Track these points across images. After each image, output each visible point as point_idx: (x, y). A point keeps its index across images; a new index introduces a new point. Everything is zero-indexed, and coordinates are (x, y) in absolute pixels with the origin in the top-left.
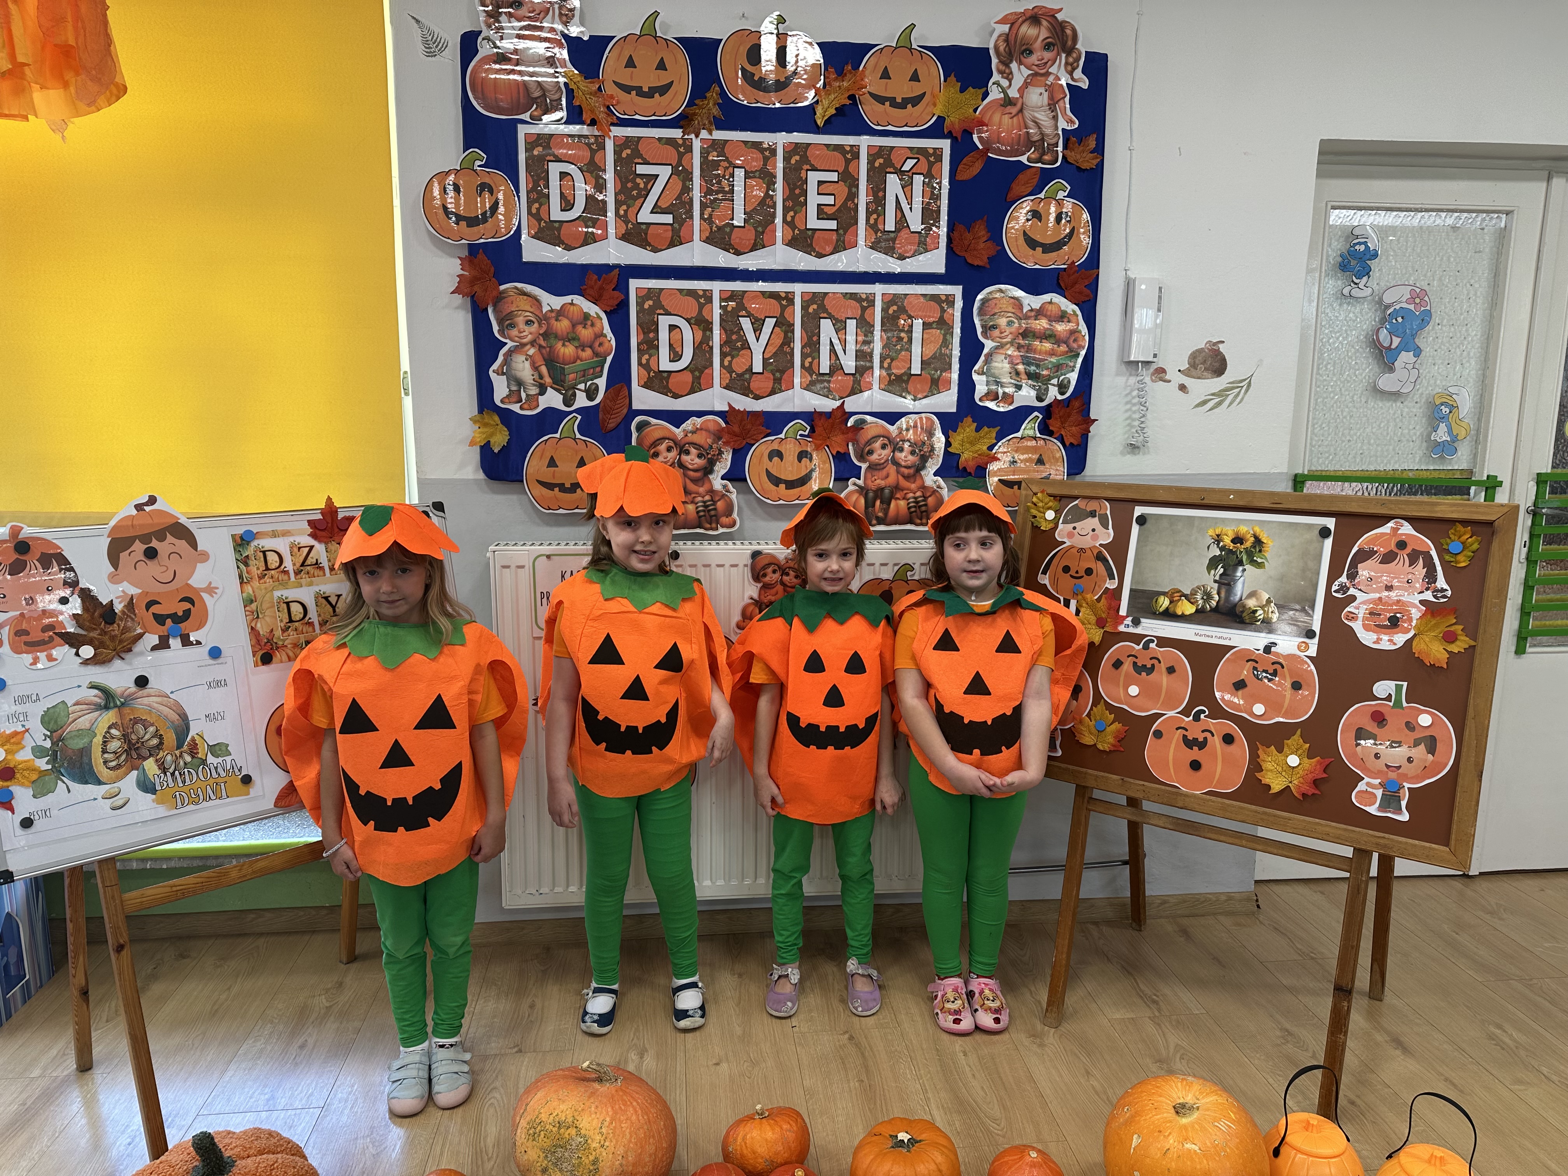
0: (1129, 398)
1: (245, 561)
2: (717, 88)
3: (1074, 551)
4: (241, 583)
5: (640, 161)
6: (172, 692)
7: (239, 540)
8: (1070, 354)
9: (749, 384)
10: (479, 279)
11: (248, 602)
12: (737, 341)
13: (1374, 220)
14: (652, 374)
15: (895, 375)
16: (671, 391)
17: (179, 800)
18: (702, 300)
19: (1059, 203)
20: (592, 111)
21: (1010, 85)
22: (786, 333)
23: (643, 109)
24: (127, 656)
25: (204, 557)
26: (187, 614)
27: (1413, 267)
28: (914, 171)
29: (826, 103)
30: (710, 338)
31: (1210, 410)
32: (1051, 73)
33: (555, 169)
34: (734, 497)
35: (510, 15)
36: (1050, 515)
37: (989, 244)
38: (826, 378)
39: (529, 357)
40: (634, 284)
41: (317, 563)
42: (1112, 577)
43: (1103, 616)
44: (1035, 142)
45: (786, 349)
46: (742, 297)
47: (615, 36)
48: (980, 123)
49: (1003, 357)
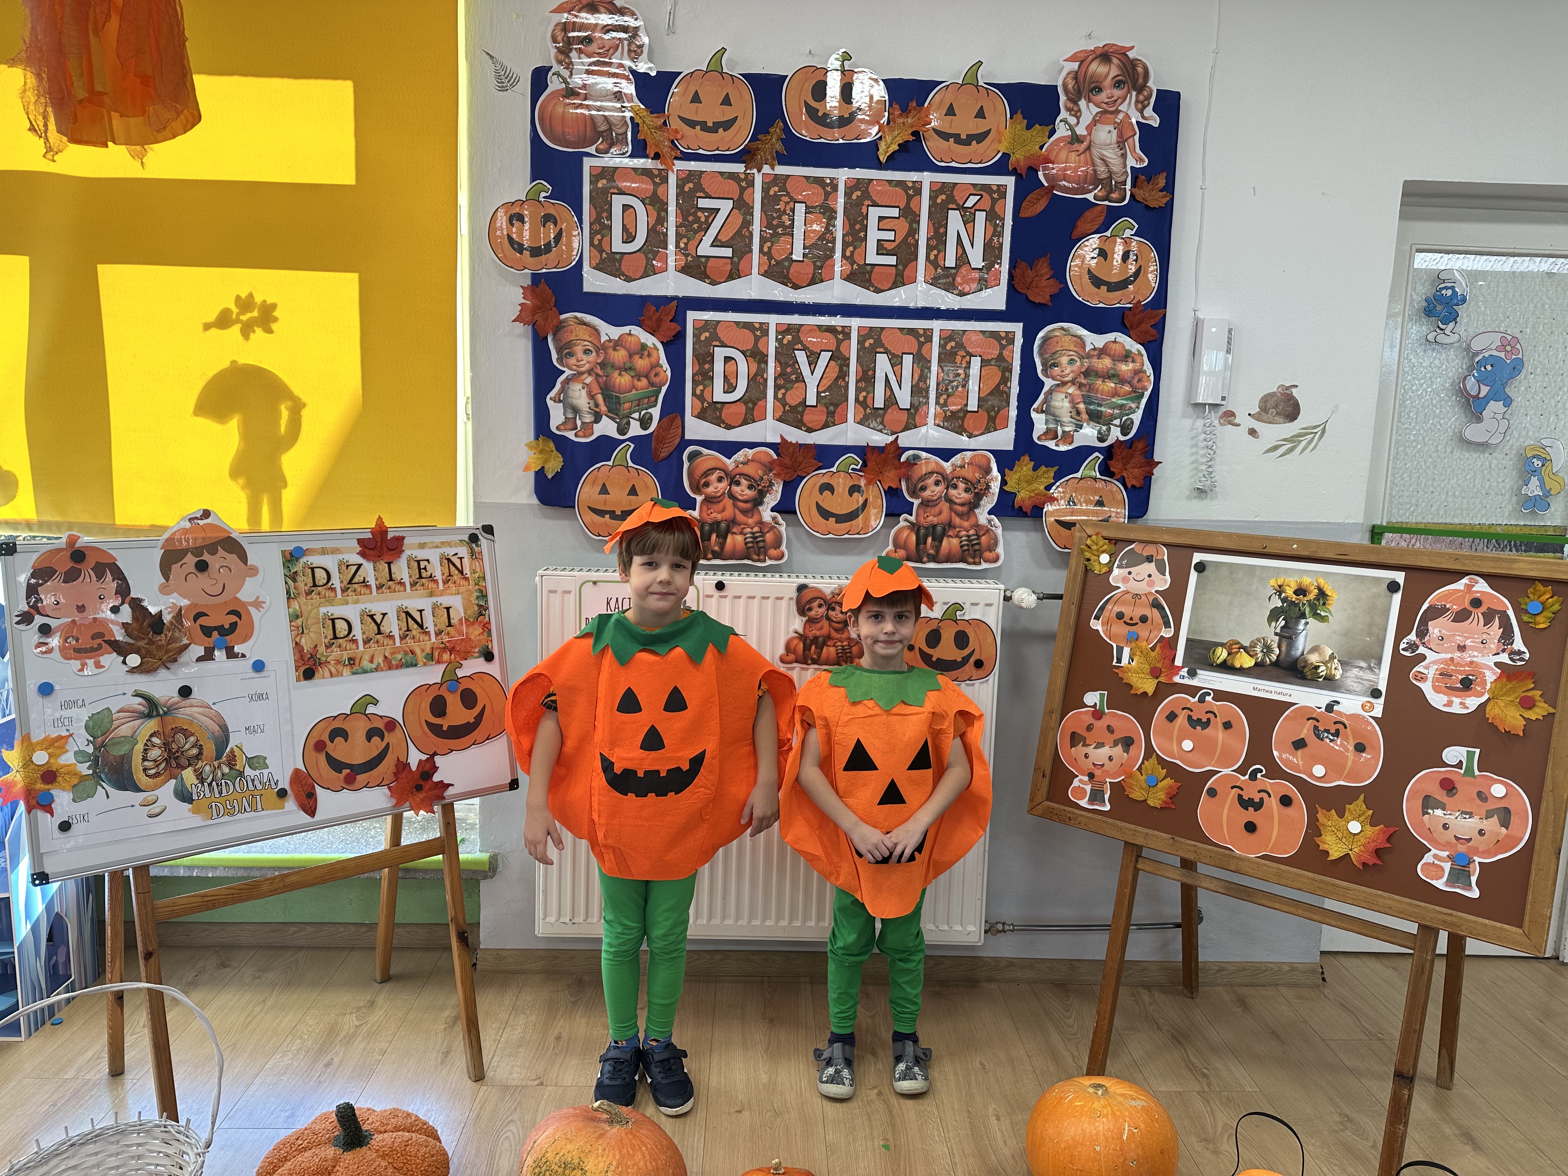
0: (1197, 441)
1: (294, 577)
2: (781, 124)
3: (1129, 596)
4: (288, 599)
5: (702, 195)
6: (214, 704)
7: (288, 557)
8: (1133, 395)
9: (802, 416)
10: (539, 309)
11: (294, 617)
12: (792, 373)
13: (1463, 264)
14: (706, 404)
15: (951, 412)
16: (724, 422)
17: (214, 811)
18: (758, 333)
19: (1127, 242)
20: (656, 145)
21: (1078, 123)
22: (841, 367)
23: (706, 143)
24: (172, 666)
25: (254, 571)
26: (234, 626)
27: (1504, 314)
28: (976, 207)
29: (889, 139)
30: (765, 370)
31: (1281, 456)
32: (1121, 111)
33: (618, 202)
34: (783, 529)
35: (580, 51)
36: (1105, 559)
37: (1052, 281)
38: (881, 412)
39: (584, 386)
40: (692, 316)
41: (364, 582)
42: (1167, 625)
43: (1159, 665)
44: (1102, 180)
45: (841, 383)
46: (798, 331)
47: (681, 73)
48: (1046, 160)
49: (1063, 396)
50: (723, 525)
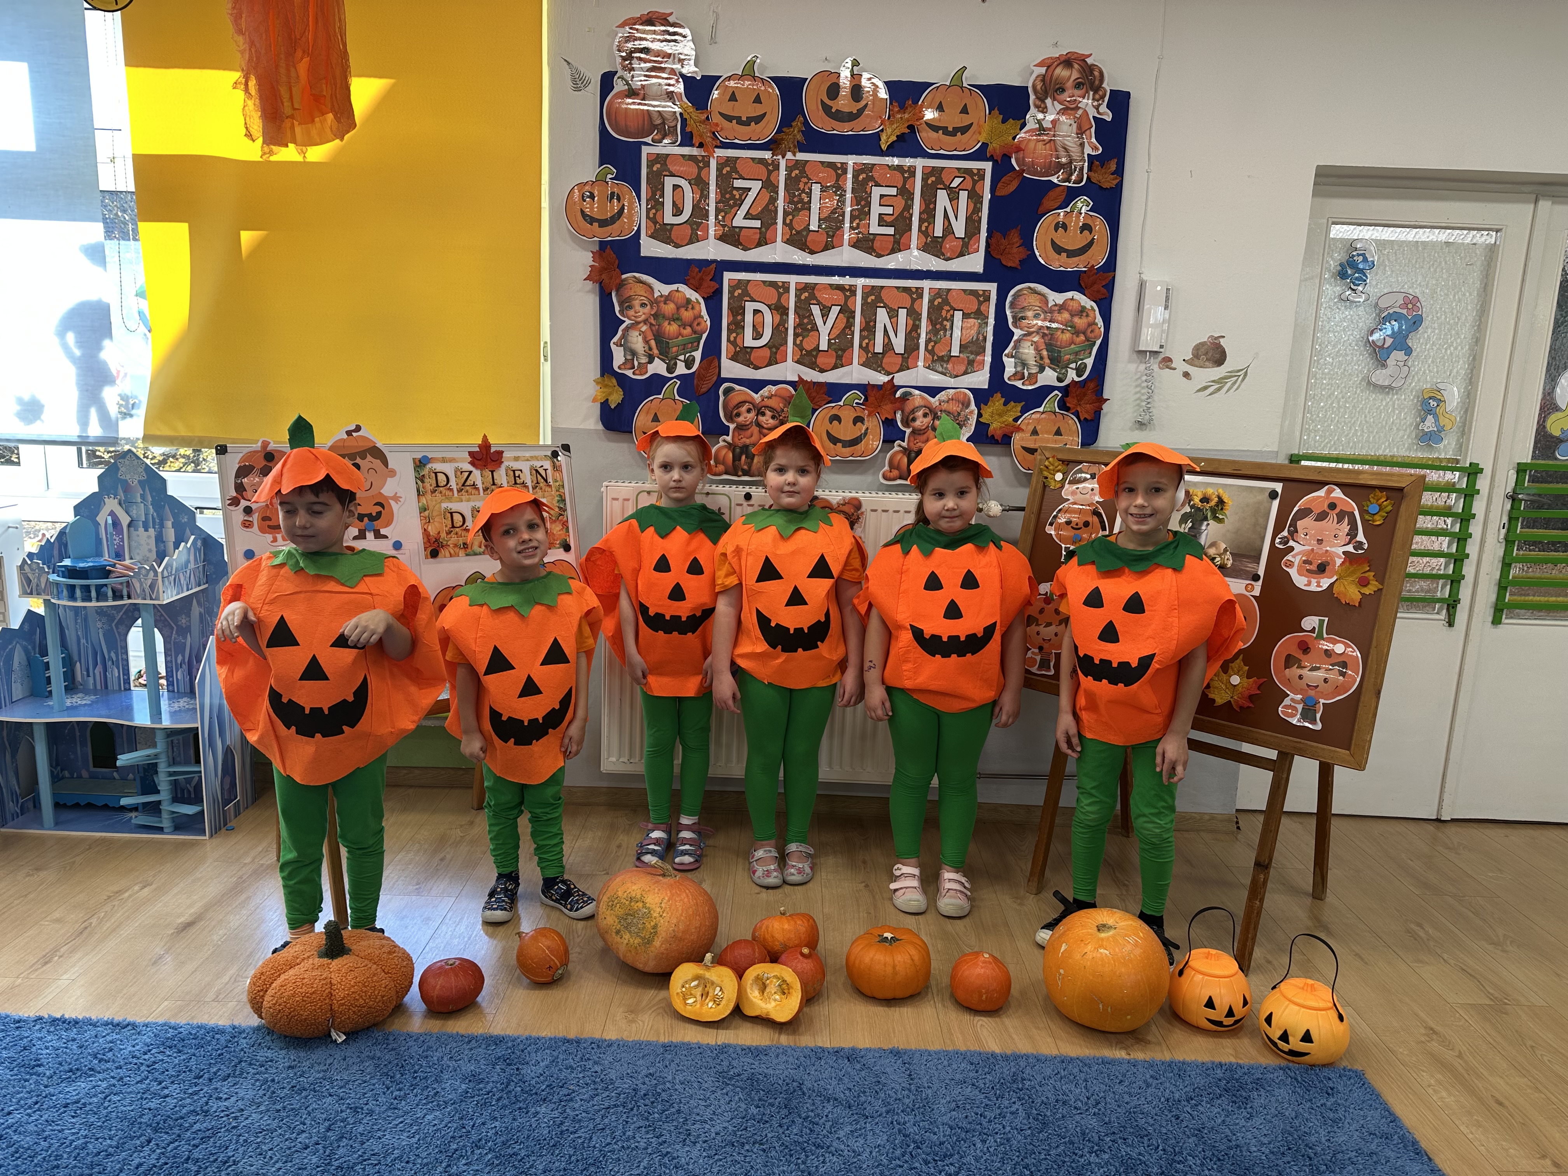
0: (1139, 381)
2: (802, 119)
3: (1075, 506)
4: (418, 496)
5: (737, 177)
7: (418, 463)
8: (1087, 343)
9: (816, 359)
10: (606, 269)
11: (423, 509)
12: (808, 324)
14: (738, 349)
15: (938, 356)
16: (752, 364)
18: (781, 290)
20: (701, 136)
21: (1045, 118)
22: (848, 318)
23: (742, 135)
25: (393, 473)
26: (379, 514)
27: (1408, 276)
28: (960, 187)
29: (889, 131)
30: (787, 321)
31: (1210, 394)
32: (1080, 107)
33: (669, 182)
35: (640, 60)
36: (1059, 476)
37: (1021, 249)
38: (880, 356)
39: (642, 333)
40: (728, 276)
41: (474, 485)
42: (1104, 529)
44: (1064, 165)
45: (848, 332)
46: (814, 289)
47: (721, 77)
48: (1018, 149)
49: (1029, 344)
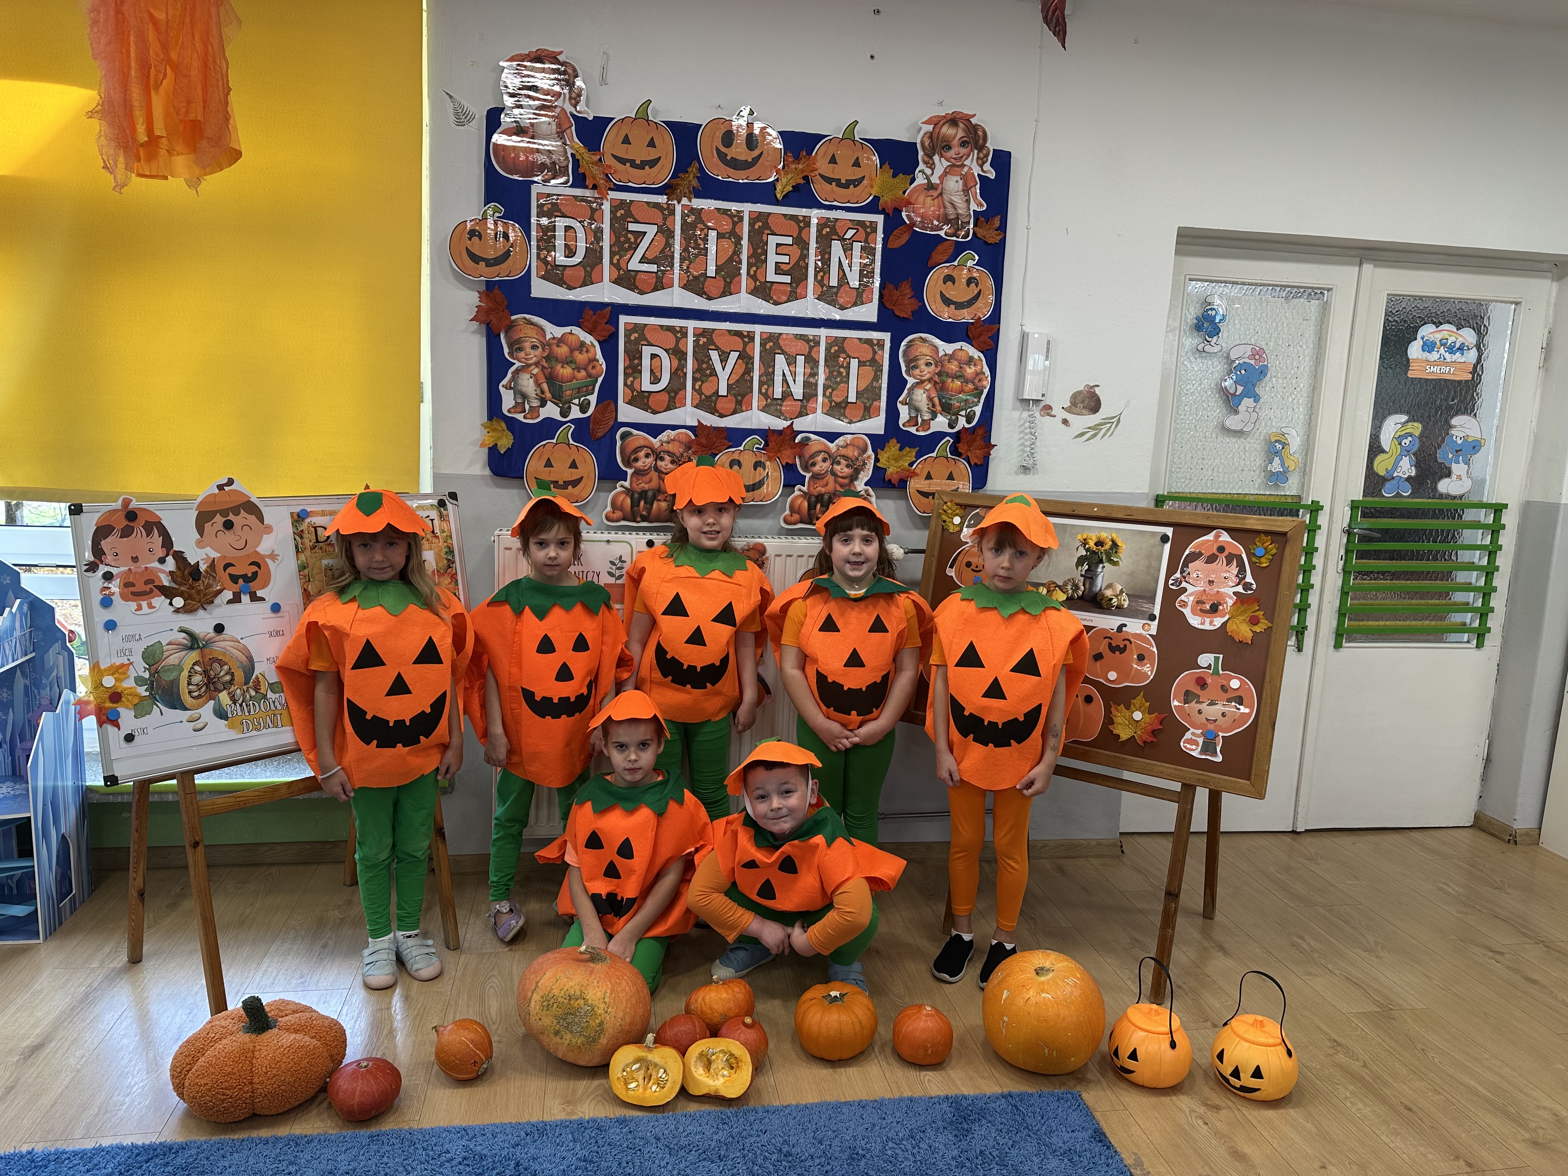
0: (1023, 428)
2: (697, 165)
3: (975, 550)
4: (297, 552)
5: (632, 220)
6: (243, 639)
7: (296, 517)
8: (975, 392)
9: (715, 404)
10: (494, 310)
11: (302, 568)
12: (707, 369)
13: (1223, 291)
14: (635, 393)
15: (835, 403)
16: (650, 408)
17: (245, 727)
18: (679, 335)
19: (970, 270)
20: (594, 178)
21: (933, 173)
22: (747, 364)
23: (636, 177)
24: (209, 607)
26: (255, 574)
27: (1254, 330)
28: (853, 239)
29: (784, 180)
30: (685, 366)
31: (1087, 440)
32: (966, 165)
33: (561, 223)
36: (957, 520)
37: (913, 300)
38: (779, 402)
39: (532, 376)
40: (623, 319)
44: (951, 220)
45: (747, 377)
46: (713, 334)
47: (614, 118)
48: (908, 203)
49: (922, 391)
50: (650, 494)
